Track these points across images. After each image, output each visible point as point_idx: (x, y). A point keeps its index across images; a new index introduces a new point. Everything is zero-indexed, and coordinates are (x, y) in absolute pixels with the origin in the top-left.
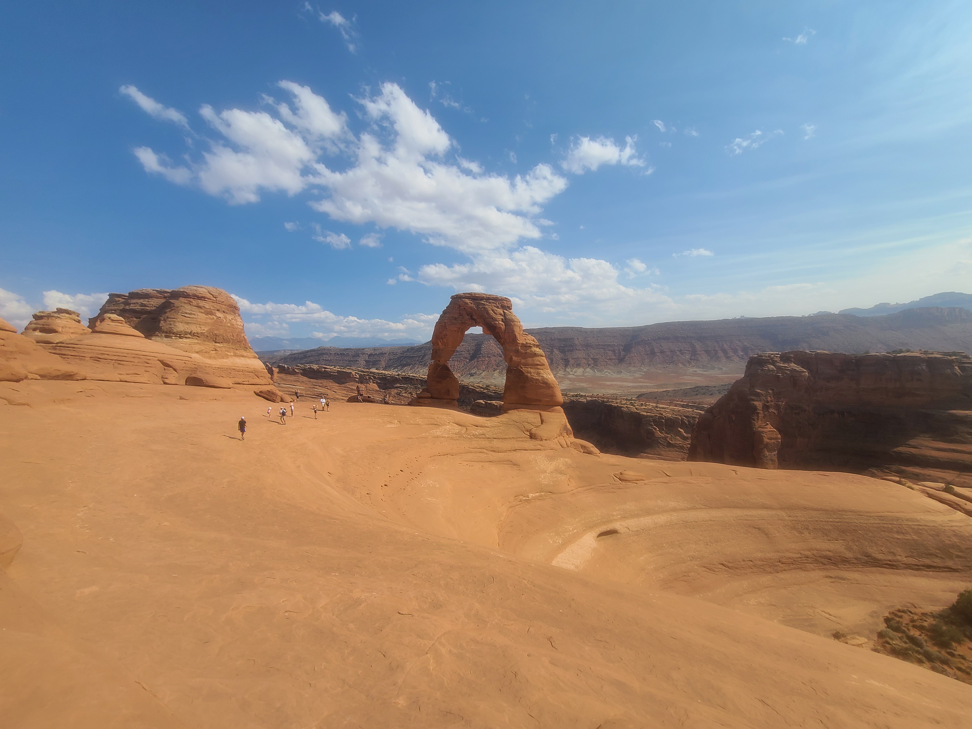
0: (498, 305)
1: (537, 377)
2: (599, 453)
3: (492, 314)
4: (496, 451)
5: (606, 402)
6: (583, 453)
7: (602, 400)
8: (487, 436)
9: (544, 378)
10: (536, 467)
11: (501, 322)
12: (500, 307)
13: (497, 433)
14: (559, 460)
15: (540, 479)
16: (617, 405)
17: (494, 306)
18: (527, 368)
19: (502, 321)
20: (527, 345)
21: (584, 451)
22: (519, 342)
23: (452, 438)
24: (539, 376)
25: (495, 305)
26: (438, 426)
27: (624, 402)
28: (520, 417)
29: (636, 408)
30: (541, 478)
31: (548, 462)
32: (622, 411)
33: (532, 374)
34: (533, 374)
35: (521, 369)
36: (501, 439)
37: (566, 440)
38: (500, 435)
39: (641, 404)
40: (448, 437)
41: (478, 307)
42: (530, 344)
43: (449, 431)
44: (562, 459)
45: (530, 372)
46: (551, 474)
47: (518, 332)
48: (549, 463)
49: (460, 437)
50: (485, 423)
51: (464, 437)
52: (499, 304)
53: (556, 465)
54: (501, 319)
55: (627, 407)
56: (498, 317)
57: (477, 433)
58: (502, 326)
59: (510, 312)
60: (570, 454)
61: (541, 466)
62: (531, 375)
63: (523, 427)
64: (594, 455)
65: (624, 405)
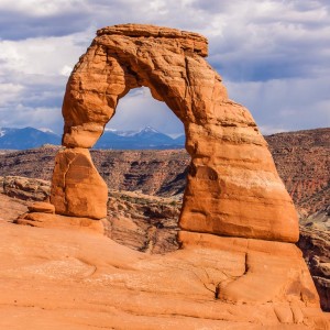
0: (176, 47)
1: (242, 184)
3: (163, 63)
4: (134, 312)
9: (257, 186)
11: (178, 79)
12: (179, 51)
13: (150, 281)
17: (167, 49)
18: (225, 165)
19: (182, 77)
20: (227, 122)
22: (212, 116)
24: (247, 182)
26: (45, 260)
28: (203, 257)
34: (236, 178)
35: (214, 168)
36: (155, 293)
37: (294, 310)
38: (154, 285)
41: (138, 51)
42: (235, 120)
43: (61, 270)
45: (231, 173)
47: (210, 98)
52: (178, 45)
56: (173, 69)
58: (179, 86)
59: (199, 61)
62: (232, 180)
63: (205, 275)
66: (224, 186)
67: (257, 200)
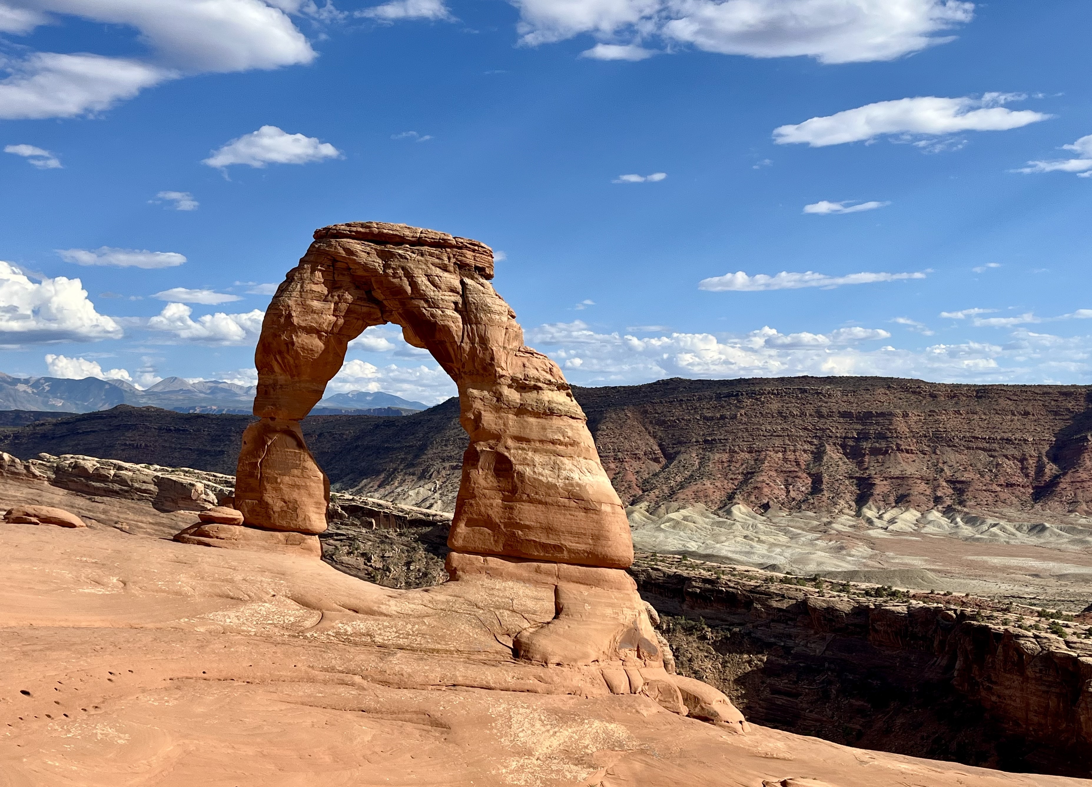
0: (446, 262)
1: (550, 479)
2: (741, 722)
3: (427, 287)
4: (391, 684)
5: (973, 618)
6: (687, 716)
7: (958, 612)
8: (378, 639)
9: (574, 482)
10: (502, 738)
11: (450, 312)
12: (452, 269)
13: (411, 633)
14: (586, 726)
15: (504, 771)
16: (1006, 630)
17: (432, 264)
18: (523, 449)
19: (456, 309)
20: (527, 382)
21: (692, 711)
22: (504, 373)
23: (268, 639)
24: (558, 476)
25: (437, 261)
26: (239, 601)
27: (1030, 621)
28: (491, 592)
29: (1067, 643)
30: (506, 767)
31: (549, 727)
32: (1019, 650)
33: (536, 470)
34: (541, 470)
35: (506, 454)
36: (421, 651)
37: (629, 672)
38: (418, 639)
39: (1086, 630)
40: (255, 635)
41: (386, 266)
42: (538, 380)
43: (266, 618)
44: (597, 723)
45: (533, 461)
46: (544, 762)
47: (501, 344)
48: (548, 731)
49: (294, 636)
50: (382, 604)
51: (306, 638)
52: (449, 258)
53: (572, 737)
54: (454, 303)
55: (1036, 637)
56: (443, 297)
57: (350, 630)
58: (453, 325)
59: (482, 285)
60: (631, 712)
61: (521, 735)
62: (534, 472)
63: (495, 622)
64: (720, 726)
65: (1029, 631)
66: (522, 482)
67: (573, 504)
